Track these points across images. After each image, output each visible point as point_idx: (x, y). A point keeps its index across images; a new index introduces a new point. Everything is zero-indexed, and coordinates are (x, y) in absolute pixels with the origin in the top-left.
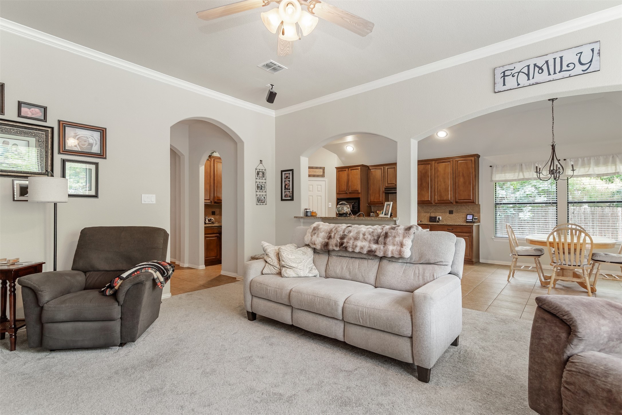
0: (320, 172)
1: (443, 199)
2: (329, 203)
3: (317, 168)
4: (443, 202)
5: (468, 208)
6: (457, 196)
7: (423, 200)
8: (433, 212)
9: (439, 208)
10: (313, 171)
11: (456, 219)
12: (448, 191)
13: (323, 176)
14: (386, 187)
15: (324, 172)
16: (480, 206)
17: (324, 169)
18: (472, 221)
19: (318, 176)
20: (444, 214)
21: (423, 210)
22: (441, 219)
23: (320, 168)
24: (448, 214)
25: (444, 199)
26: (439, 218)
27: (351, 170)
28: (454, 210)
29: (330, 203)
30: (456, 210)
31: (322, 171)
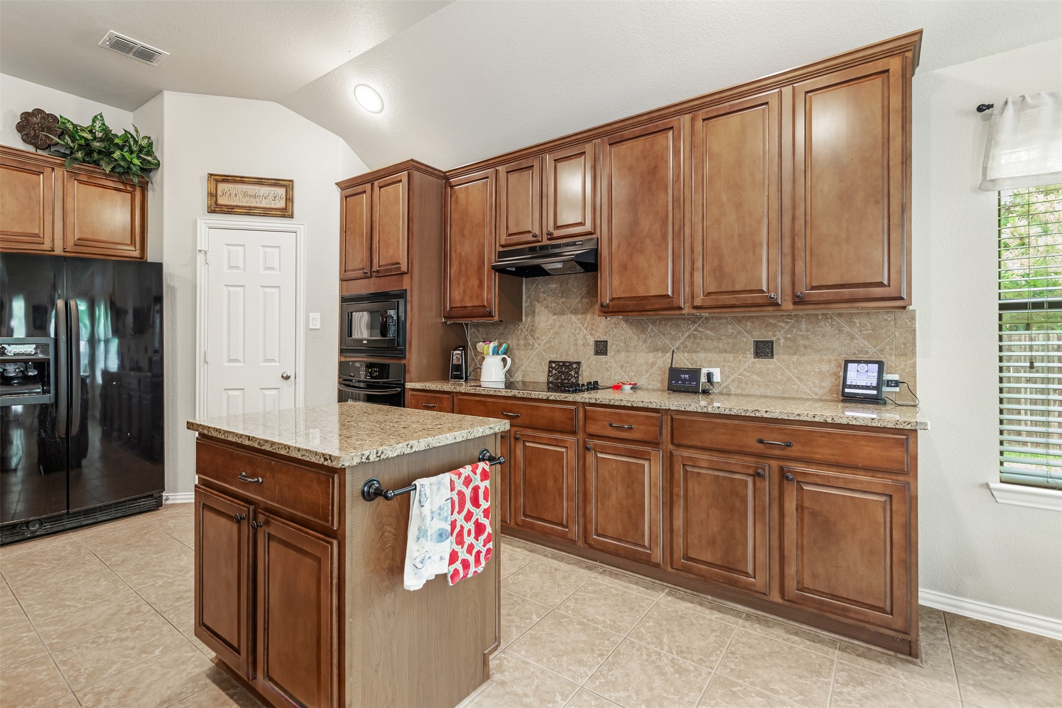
0: (274, 197)
1: (730, 289)
2: (312, 315)
3: (260, 182)
4: (734, 302)
5: (847, 328)
6: (800, 266)
7: (642, 292)
8: (684, 348)
9: (709, 332)
10: (245, 194)
11: (790, 379)
12: (755, 246)
13: (286, 213)
14: (501, 249)
15: (289, 200)
16: (913, 318)
17: (287, 185)
18: (875, 392)
19: (266, 212)
20: (730, 357)
21: (645, 341)
22: (717, 378)
23: (276, 183)
24: (750, 355)
25: (738, 288)
26: (709, 376)
27: (380, 187)
28: (779, 336)
29: (318, 315)
30: (786, 339)
31: (284, 196)
